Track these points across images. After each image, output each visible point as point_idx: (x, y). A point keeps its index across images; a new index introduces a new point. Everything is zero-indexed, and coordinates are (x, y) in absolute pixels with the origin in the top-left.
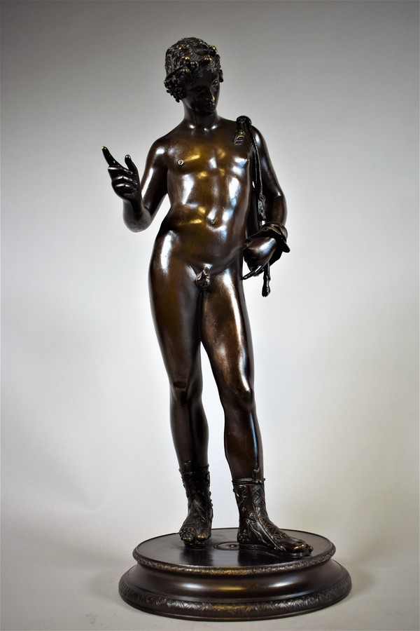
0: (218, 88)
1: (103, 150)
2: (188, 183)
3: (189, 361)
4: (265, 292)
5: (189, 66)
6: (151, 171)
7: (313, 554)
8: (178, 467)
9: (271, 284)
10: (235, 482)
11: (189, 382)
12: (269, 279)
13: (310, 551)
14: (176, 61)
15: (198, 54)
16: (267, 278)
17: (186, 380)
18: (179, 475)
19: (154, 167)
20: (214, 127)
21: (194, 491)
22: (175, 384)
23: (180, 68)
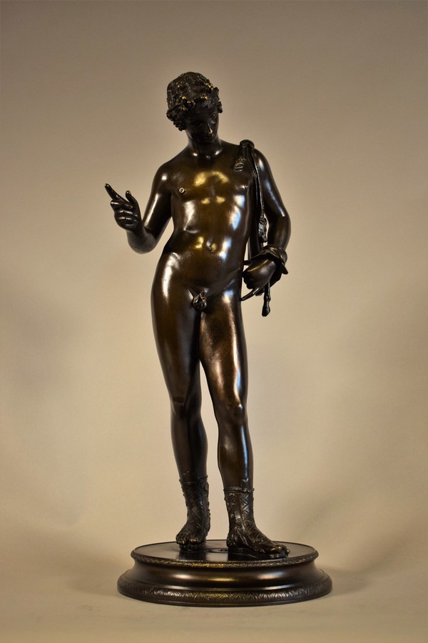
0: (216, 120)
1: (106, 187)
2: (190, 209)
3: (188, 378)
4: (265, 312)
5: (186, 105)
6: (157, 197)
7: (290, 556)
8: (179, 478)
9: (271, 304)
10: (226, 491)
11: (187, 398)
12: (269, 299)
13: (287, 553)
14: (175, 98)
15: (196, 91)
16: (267, 299)
17: (185, 396)
18: (179, 485)
19: (159, 193)
20: (217, 153)
21: (192, 500)
22: (175, 399)
23: (179, 106)
